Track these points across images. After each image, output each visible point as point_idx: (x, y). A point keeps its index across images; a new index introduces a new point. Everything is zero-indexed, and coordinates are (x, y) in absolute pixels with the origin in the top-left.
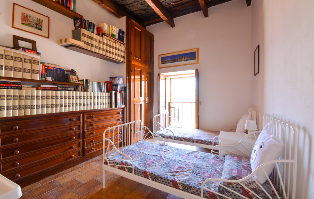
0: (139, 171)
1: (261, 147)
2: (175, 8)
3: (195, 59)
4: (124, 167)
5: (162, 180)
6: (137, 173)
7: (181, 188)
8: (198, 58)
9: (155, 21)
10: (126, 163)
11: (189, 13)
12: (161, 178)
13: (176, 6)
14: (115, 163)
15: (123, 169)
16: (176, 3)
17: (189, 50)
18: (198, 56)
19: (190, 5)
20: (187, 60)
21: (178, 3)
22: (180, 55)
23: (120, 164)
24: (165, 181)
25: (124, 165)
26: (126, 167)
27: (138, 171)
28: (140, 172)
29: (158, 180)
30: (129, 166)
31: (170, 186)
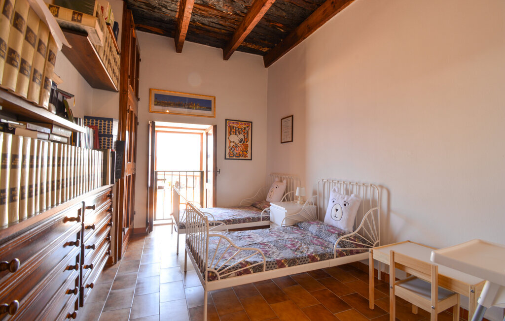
0: (271, 263)
1: (345, 205)
2: (195, 30)
3: (211, 111)
4: (247, 269)
5: (300, 261)
6: (270, 266)
7: (319, 259)
8: (214, 111)
9: (149, 28)
10: (247, 263)
11: (203, 44)
12: (298, 259)
13: (199, 28)
14: (232, 269)
15: (247, 272)
16: (203, 26)
17: (203, 95)
18: (215, 107)
19: (214, 37)
20: (199, 109)
21: (206, 27)
22: (190, 99)
23: (240, 268)
24: (303, 260)
25: (245, 266)
26: (251, 268)
27: (269, 264)
28: (273, 264)
29: (296, 262)
30: (254, 263)
31: (309, 263)
